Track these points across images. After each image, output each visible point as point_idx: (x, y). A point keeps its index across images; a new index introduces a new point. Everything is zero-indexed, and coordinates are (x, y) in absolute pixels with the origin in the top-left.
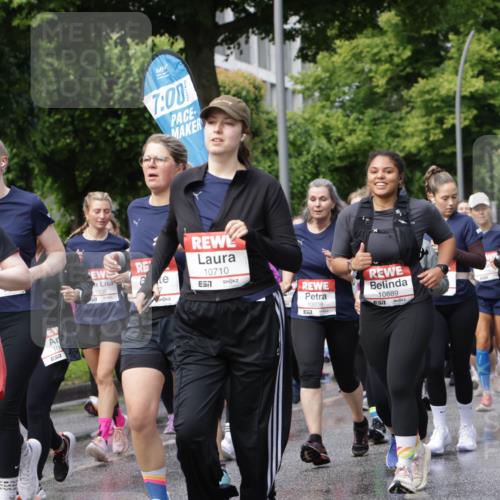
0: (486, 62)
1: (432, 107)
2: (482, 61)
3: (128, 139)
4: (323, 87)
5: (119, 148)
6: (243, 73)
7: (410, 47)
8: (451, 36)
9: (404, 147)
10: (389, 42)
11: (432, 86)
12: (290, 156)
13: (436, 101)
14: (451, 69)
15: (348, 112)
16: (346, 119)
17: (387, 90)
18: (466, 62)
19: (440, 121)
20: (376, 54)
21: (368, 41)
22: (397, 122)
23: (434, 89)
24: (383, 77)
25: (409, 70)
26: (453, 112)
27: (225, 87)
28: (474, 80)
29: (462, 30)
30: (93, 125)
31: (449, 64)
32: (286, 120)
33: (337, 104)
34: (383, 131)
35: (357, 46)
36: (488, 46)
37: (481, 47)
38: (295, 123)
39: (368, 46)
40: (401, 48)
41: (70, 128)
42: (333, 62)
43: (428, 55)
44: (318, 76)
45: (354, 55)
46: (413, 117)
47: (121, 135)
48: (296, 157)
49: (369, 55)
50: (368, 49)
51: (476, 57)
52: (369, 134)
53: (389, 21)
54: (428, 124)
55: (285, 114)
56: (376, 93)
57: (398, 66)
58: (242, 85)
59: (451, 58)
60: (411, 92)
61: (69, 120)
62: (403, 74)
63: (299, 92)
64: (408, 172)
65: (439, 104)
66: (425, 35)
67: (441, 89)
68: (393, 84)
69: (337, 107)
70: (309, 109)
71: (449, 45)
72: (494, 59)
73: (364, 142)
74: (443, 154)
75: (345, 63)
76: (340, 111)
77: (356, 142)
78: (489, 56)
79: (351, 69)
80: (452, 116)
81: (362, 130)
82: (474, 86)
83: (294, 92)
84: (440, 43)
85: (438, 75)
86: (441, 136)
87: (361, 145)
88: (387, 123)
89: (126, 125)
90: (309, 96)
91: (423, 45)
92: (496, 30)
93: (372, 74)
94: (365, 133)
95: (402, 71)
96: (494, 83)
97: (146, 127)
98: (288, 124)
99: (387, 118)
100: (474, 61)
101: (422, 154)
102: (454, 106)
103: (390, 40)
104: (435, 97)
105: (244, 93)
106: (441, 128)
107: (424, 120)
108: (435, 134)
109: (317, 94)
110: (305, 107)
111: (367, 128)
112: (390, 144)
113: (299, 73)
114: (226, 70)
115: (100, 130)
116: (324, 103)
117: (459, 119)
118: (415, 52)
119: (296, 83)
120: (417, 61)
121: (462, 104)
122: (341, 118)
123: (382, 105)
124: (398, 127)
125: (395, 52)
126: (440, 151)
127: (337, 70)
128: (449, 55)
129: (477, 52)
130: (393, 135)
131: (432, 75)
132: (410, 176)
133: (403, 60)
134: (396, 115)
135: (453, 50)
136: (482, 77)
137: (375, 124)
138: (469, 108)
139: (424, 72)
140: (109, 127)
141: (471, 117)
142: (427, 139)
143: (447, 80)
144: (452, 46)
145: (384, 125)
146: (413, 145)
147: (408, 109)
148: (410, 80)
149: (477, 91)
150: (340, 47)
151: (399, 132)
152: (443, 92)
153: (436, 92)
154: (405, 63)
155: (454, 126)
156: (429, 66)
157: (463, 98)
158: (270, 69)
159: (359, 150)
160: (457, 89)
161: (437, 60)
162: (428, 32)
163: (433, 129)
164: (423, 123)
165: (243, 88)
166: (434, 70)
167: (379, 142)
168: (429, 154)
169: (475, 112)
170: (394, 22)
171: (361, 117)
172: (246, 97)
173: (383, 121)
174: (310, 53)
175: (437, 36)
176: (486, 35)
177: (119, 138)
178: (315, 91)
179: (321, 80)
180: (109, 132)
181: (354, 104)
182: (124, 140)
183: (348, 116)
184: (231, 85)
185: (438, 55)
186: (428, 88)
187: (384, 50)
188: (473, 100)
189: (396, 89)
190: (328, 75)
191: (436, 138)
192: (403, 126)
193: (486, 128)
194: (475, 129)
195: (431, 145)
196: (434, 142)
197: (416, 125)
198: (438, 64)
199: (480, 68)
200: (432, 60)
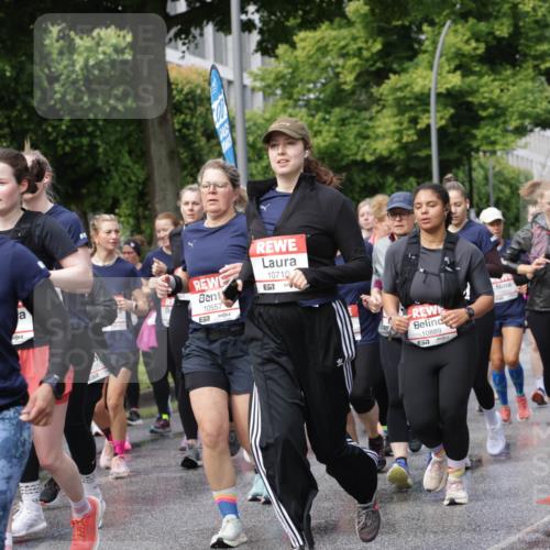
0: (463, 55)
1: (405, 106)
2: (459, 54)
3: (70, 142)
4: (286, 84)
5: (60, 152)
6: (197, 69)
7: (380, 39)
8: (425, 28)
9: (375, 150)
10: (357, 35)
11: (405, 82)
12: (249, 160)
13: (409, 99)
14: (425, 64)
15: (313, 112)
16: (311, 119)
17: (355, 86)
18: (441, 56)
19: (414, 121)
20: (343, 47)
21: (334, 33)
22: (367, 122)
23: (406, 86)
24: (351, 72)
25: (379, 65)
26: (428, 111)
27: (177, 85)
28: (450, 76)
29: (437, 20)
30: (32, 127)
31: (422, 58)
32: (245, 121)
33: (301, 103)
34: (352, 131)
35: (323, 39)
36: (466, 38)
37: (459, 39)
38: (255, 124)
39: (335, 39)
40: (371, 41)
41: (6, 130)
42: (296, 57)
43: (400, 48)
44: (280, 72)
45: (319, 49)
46: (384, 117)
47: (63, 138)
48: (256, 162)
49: (336, 49)
50: (335, 42)
51: (453, 50)
52: (337, 136)
53: (357, 11)
54: (401, 124)
55: (244, 114)
56: (343, 90)
57: (367, 60)
58: (196, 82)
59: (425, 52)
60: (381, 90)
61: (6, 121)
62: (373, 69)
63: (259, 89)
64: (379, 177)
65: (412, 102)
66: (396, 26)
67: (414, 86)
68: (362, 80)
69: (301, 107)
70: (270, 108)
71: (423, 37)
72: (472, 52)
73: (330, 144)
74: (417, 157)
75: (310, 57)
76: (304, 110)
77: (323, 144)
78: (467, 49)
79: (315, 65)
80: (427, 115)
81: (329, 131)
82: (451, 82)
83: (253, 90)
84: (413, 35)
85: (411, 70)
86: (415, 138)
87: (327, 147)
88: (355, 123)
89: (68, 127)
90: (270, 94)
91: (395, 37)
92: (475, 21)
93: (339, 70)
94: (332, 134)
95: (372, 65)
96: (472, 78)
97: (90, 129)
98: (247, 125)
99: (357, 118)
100: (450, 55)
101: (395, 157)
102: (428, 104)
103: (358, 31)
104: (408, 95)
105: (199, 91)
106: (415, 128)
107: (397, 119)
108: (409, 136)
109: (279, 92)
110: (265, 106)
111: (334, 129)
112: (359, 147)
113: (259, 69)
114: (179, 66)
115: (40, 132)
116: (287, 101)
117: (434, 119)
118: (386, 45)
119: (255, 80)
120: (388, 55)
121: (437, 102)
122: (305, 118)
123: (350, 103)
124: (367, 127)
125: (364, 45)
126: (414, 154)
127: (301, 65)
128: (423, 48)
129: (454, 45)
130: (363, 136)
131: (405, 70)
132: (381, 181)
133: (373, 54)
134: (366, 115)
135: (427, 43)
136: (458, 73)
137: (343, 125)
138: (446, 106)
139: (395, 66)
140: (50, 129)
141: (447, 116)
142: (399, 141)
143: (421, 77)
144: (427, 39)
145: (352, 126)
146: (384, 147)
147: (379, 108)
148: (381, 76)
149: (453, 87)
150: (302, 40)
151: (370, 133)
152: (417, 89)
153: (409, 89)
154: (375, 58)
155: (428, 126)
156: (401, 60)
157: (439, 95)
158: (226, 65)
159: (325, 153)
160: (433, 86)
161: (410, 53)
162: (400, 23)
163: (407, 129)
164: (395, 123)
165: (197, 86)
166: (406, 64)
167: (347, 145)
168: (401, 157)
169: (452, 111)
170: (362, 12)
171: (327, 117)
172: (200, 95)
173: (352, 121)
174: (269, 46)
175: (410, 27)
176: (463, 27)
177: (60, 142)
178: (277, 88)
179: (283, 77)
180: (50, 134)
181: (320, 102)
182: (66, 143)
183: (313, 116)
184: (184, 82)
185: (412, 48)
186: (399, 85)
187: (352, 43)
188: (450, 97)
189: (366, 86)
190: (290, 70)
191: (410, 140)
192: (373, 127)
193: (463, 129)
194: (452, 130)
195: (404, 147)
196: (407, 143)
197: (387, 126)
198: (411, 58)
199: (457, 62)
200: (404, 54)
